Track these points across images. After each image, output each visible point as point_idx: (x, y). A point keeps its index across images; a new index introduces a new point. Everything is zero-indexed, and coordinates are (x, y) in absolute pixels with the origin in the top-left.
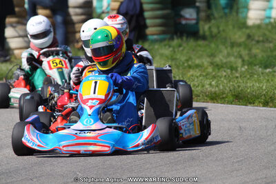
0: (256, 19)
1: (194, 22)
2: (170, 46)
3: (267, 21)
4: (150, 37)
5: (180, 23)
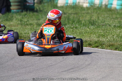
0: (62, 4)
1: (32, 4)
2: (21, 15)
3: (66, 5)
4: (12, 11)
5: (26, 5)
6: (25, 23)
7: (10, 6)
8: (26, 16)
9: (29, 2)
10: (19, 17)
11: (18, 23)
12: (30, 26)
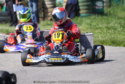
1: (101, 8)
2: (90, 19)
4: (82, 15)
5: (95, 9)
6: (94, 27)
7: (79, 10)
8: (95, 20)
9: (98, 5)
10: (88, 21)
11: (87, 27)
12: (99, 30)
